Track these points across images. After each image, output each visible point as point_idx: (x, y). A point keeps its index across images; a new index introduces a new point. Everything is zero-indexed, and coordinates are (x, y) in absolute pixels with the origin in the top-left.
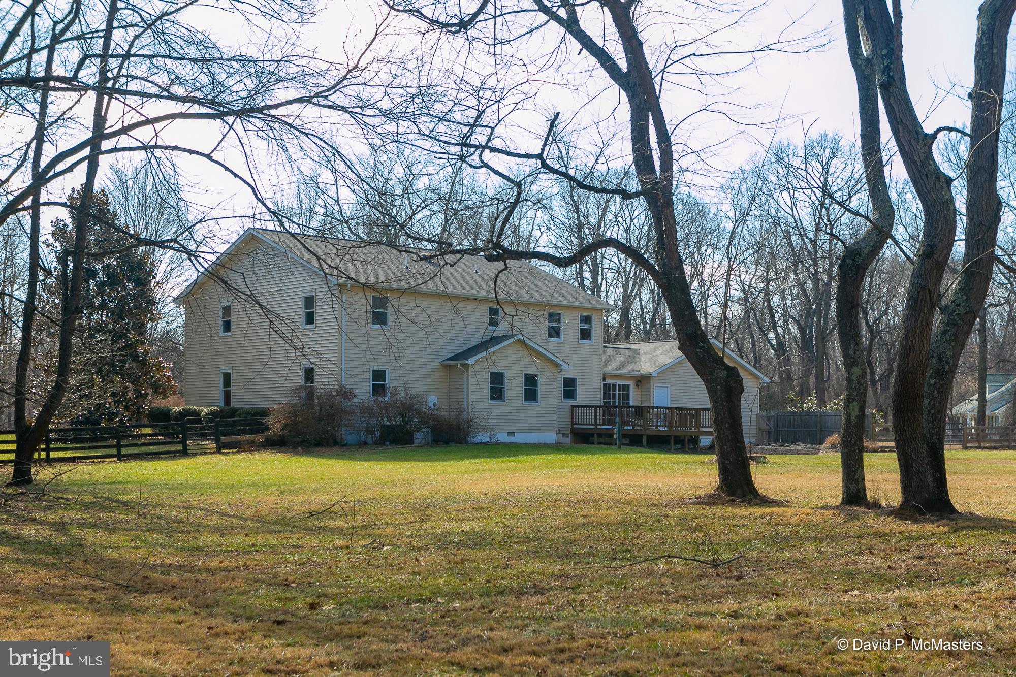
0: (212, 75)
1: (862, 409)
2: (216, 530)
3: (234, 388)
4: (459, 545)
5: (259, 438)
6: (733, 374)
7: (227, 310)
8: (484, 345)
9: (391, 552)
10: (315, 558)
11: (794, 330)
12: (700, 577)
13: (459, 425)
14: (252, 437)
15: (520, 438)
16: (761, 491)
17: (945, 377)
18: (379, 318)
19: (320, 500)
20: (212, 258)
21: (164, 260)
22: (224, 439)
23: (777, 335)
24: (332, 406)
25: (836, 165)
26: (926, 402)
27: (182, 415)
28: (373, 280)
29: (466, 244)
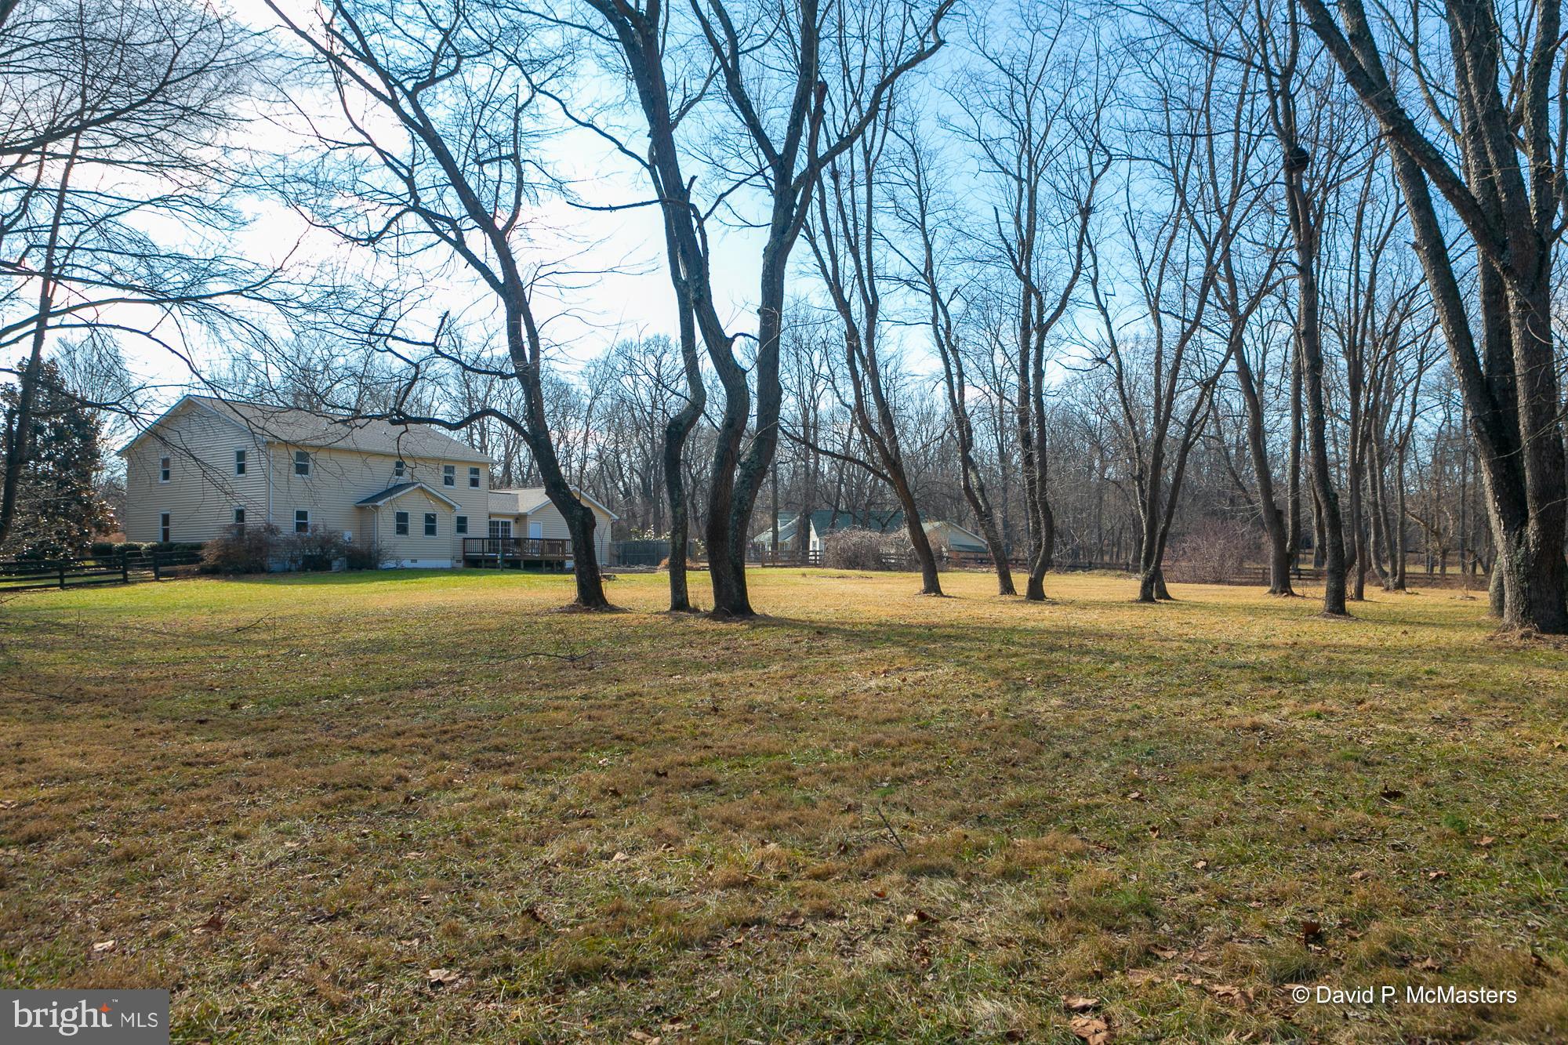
0: (150, 267)
1: (685, 538)
2: (150, 645)
3: (172, 527)
4: (365, 651)
5: (195, 568)
6: (587, 512)
7: (166, 462)
8: (389, 492)
9: (306, 659)
10: (239, 666)
11: (637, 480)
12: (560, 669)
13: (370, 554)
14: (188, 567)
15: (421, 564)
16: (610, 602)
17: (744, 514)
18: (302, 469)
19: (245, 618)
20: (153, 419)
21: (108, 421)
22: (162, 569)
23: (624, 483)
24: (260, 541)
25: (667, 359)
26: (731, 533)
27: (123, 549)
28: (294, 438)
29: (377, 412)
